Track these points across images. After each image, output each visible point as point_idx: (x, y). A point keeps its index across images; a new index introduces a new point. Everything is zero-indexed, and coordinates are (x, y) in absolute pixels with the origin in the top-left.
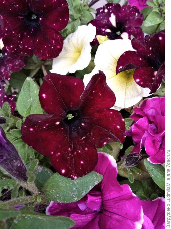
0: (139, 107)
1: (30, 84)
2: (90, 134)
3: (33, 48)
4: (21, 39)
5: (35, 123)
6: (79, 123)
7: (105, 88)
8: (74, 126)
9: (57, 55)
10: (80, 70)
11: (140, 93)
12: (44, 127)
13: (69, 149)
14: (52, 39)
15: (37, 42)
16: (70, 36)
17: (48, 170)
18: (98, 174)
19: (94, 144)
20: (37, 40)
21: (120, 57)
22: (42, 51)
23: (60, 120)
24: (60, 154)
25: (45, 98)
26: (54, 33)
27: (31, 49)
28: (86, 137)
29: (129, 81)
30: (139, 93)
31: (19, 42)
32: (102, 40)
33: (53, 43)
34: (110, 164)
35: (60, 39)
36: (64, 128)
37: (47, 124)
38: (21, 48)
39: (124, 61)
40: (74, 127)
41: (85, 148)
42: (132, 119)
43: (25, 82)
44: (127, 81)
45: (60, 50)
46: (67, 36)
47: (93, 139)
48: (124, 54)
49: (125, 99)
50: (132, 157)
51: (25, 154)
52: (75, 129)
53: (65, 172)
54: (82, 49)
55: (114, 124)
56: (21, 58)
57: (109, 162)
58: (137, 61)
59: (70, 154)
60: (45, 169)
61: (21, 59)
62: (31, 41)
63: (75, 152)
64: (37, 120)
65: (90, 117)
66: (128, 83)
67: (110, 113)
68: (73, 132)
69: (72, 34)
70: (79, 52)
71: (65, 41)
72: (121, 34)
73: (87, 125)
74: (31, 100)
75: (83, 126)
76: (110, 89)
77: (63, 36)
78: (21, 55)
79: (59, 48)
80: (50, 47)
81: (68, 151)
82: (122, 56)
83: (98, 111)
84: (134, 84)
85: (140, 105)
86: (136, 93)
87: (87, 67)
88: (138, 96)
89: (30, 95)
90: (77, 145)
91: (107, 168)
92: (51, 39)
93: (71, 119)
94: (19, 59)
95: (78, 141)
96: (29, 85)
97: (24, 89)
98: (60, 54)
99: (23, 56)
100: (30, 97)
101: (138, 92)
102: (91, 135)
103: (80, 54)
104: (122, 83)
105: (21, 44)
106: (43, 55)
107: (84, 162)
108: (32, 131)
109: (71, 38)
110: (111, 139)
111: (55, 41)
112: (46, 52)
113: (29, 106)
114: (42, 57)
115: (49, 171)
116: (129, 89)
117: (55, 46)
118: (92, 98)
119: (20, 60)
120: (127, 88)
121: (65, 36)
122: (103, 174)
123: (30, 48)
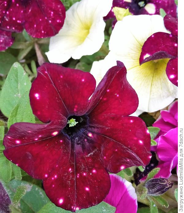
0: (168, 111)
1: (17, 73)
2: (100, 150)
3: (24, 21)
4: (7, 9)
5: (23, 134)
6: (84, 133)
7: (123, 86)
8: (78, 136)
9: (57, 32)
10: (87, 56)
11: (172, 92)
12: (36, 139)
13: (70, 170)
14: (50, 10)
15: (29, 13)
16: (75, 6)
17: (39, 190)
18: (110, 206)
19: (106, 166)
20: (30, 11)
21: (146, 40)
22: (35, 26)
23: (58, 129)
24: (57, 176)
25: (38, 100)
26: (53, 2)
27: (20, 22)
28: (94, 154)
29: (156, 74)
30: (170, 92)
31: (4, 12)
32: (121, 15)
33: (52, 15)
34: (126, 192)
35: (62, 10)
36: (64, 140)
37: (40, 135)
38: (7, 20)
39: (152, 46)
40: (77, 138)
41: (92, 170)
42: (158, 128)
43: (11, 70)
44: (154, 74)
45: (61, 25)
46: (71, 5)
47: (105, 158)
48: (153, 36)
49: (150, 99)
50: (157, 184)
51: (8, 172)
52: (78, 141)
53: (64, 202)
54: (91, 24)
55: (135, 138)
56: (8, 33)
57: (125, 190)
58: (170, 47)
59: (71, 176)
60: (36, 188)
61: (7, 35)
62: (21, 11)
63: (78, 175)
64: (25, 130)
65: (100, 126)
66: (154, 77)
67: (130, 122)
68: (76, 145)
69: (77, 3)
70: (88, 28)
71: (68, 13)
72: (145, 6)
73: (95, 136)
74: (19, 95)
75: (90, 137)
76: (131, 86)
77: (65, 5)
78: (7, 30)
79: (59, 22)
80: (47, 21)
81: (68, 172)
82: (150, 39)
83: (113, 119)
84: (164, 80)
85: (169, 108)
86: (166, 92)
87: (98, 51)
88: (168, 96)
89: (17, 88)
90: (81, 164)
91: (122, 198)
92: (48, 9)
93: (73, 126)
94: (5, 34)
95: (83, 158)
96: (17, 75)
97: (9, 79)
98: (61, 31)
99: (10, 32)
100: (18, 91)
101: (168, 90)
102: (101, 152)
103: (88, 33)
104: (146, 76)
105: (7, 16)
106: (37, 31)
107: (90, 189)
108: (18, 144)
109: (77, 8)
110: (131, 161)
111: (54, 12)
112: (42, 27)
113: (16, 106)
114: (35, 35)
115: (41, 192)
116: (156, 85)
117: (54, 20)
118: (105, 99)
119: (6, 37)
120: (153, 84)
121: (69, 5)
122: (116, 205)
123: (19, 20)
